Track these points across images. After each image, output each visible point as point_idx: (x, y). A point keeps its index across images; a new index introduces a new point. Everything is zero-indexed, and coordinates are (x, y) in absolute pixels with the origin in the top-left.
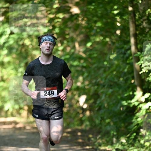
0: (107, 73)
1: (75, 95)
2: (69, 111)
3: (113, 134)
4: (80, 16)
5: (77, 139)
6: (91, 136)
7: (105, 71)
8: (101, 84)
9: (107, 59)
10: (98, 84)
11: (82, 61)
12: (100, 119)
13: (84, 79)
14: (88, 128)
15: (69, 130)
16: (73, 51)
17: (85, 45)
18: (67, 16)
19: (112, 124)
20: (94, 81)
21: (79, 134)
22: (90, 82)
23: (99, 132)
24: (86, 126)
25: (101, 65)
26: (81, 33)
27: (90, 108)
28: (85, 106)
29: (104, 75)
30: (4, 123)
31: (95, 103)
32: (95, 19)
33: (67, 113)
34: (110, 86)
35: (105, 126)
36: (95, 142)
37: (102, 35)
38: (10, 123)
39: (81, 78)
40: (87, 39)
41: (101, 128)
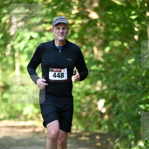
0: (125, 77)
1: (93, 99)
2: (87, 115)
3: (131, 138)
4: (99, 21)
5: (96, 142)
6: (109, 139)
7: (123, 76)
8: (119, 89)
9: (125, 64)
10: (116, 89)
11: (101, 66)
12: (118, 122)
13: (102, 84)
14: (106, 132)
15: (88, 134)
16: (91, 55)
17: (104, 49)
18: (86, 21)
19: (130, 127)
20: (112, 86)
21: (98, 137)
22: (109, 86)
23: (117, 136)
24: (105, 129)
25: (119, 70)
26: (100, 38)
27: (109, 112)
28: (104, 110)
29: (122, 80)
30: (24, 127)
31: (113, 106)
32: (113, 24)
33: (85, 117)
34: (128, 91)
35: (124, 130)
36: (113, 146)
37: (120, 40)
38: (30, 127)
39: (99, 83)
40: (105, 44)
41: (119, 132)
